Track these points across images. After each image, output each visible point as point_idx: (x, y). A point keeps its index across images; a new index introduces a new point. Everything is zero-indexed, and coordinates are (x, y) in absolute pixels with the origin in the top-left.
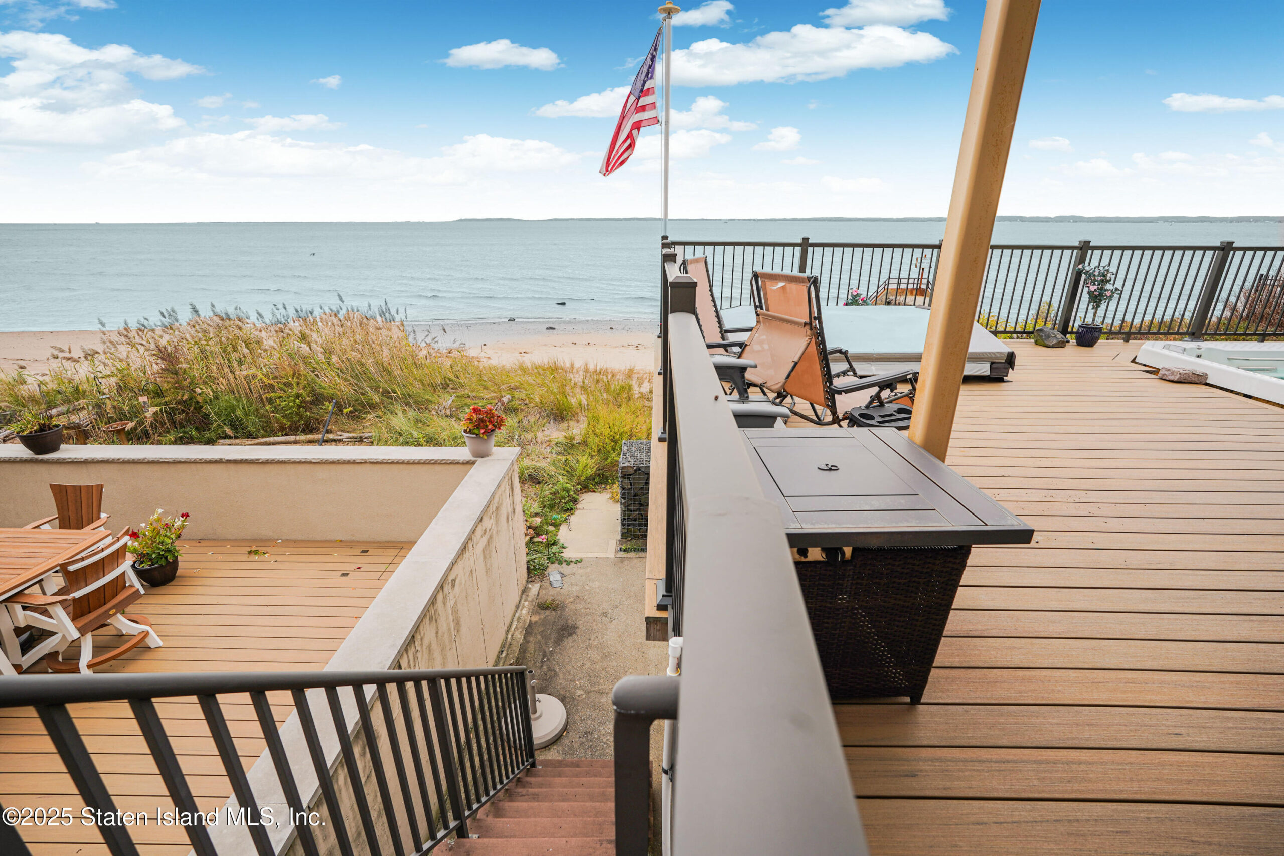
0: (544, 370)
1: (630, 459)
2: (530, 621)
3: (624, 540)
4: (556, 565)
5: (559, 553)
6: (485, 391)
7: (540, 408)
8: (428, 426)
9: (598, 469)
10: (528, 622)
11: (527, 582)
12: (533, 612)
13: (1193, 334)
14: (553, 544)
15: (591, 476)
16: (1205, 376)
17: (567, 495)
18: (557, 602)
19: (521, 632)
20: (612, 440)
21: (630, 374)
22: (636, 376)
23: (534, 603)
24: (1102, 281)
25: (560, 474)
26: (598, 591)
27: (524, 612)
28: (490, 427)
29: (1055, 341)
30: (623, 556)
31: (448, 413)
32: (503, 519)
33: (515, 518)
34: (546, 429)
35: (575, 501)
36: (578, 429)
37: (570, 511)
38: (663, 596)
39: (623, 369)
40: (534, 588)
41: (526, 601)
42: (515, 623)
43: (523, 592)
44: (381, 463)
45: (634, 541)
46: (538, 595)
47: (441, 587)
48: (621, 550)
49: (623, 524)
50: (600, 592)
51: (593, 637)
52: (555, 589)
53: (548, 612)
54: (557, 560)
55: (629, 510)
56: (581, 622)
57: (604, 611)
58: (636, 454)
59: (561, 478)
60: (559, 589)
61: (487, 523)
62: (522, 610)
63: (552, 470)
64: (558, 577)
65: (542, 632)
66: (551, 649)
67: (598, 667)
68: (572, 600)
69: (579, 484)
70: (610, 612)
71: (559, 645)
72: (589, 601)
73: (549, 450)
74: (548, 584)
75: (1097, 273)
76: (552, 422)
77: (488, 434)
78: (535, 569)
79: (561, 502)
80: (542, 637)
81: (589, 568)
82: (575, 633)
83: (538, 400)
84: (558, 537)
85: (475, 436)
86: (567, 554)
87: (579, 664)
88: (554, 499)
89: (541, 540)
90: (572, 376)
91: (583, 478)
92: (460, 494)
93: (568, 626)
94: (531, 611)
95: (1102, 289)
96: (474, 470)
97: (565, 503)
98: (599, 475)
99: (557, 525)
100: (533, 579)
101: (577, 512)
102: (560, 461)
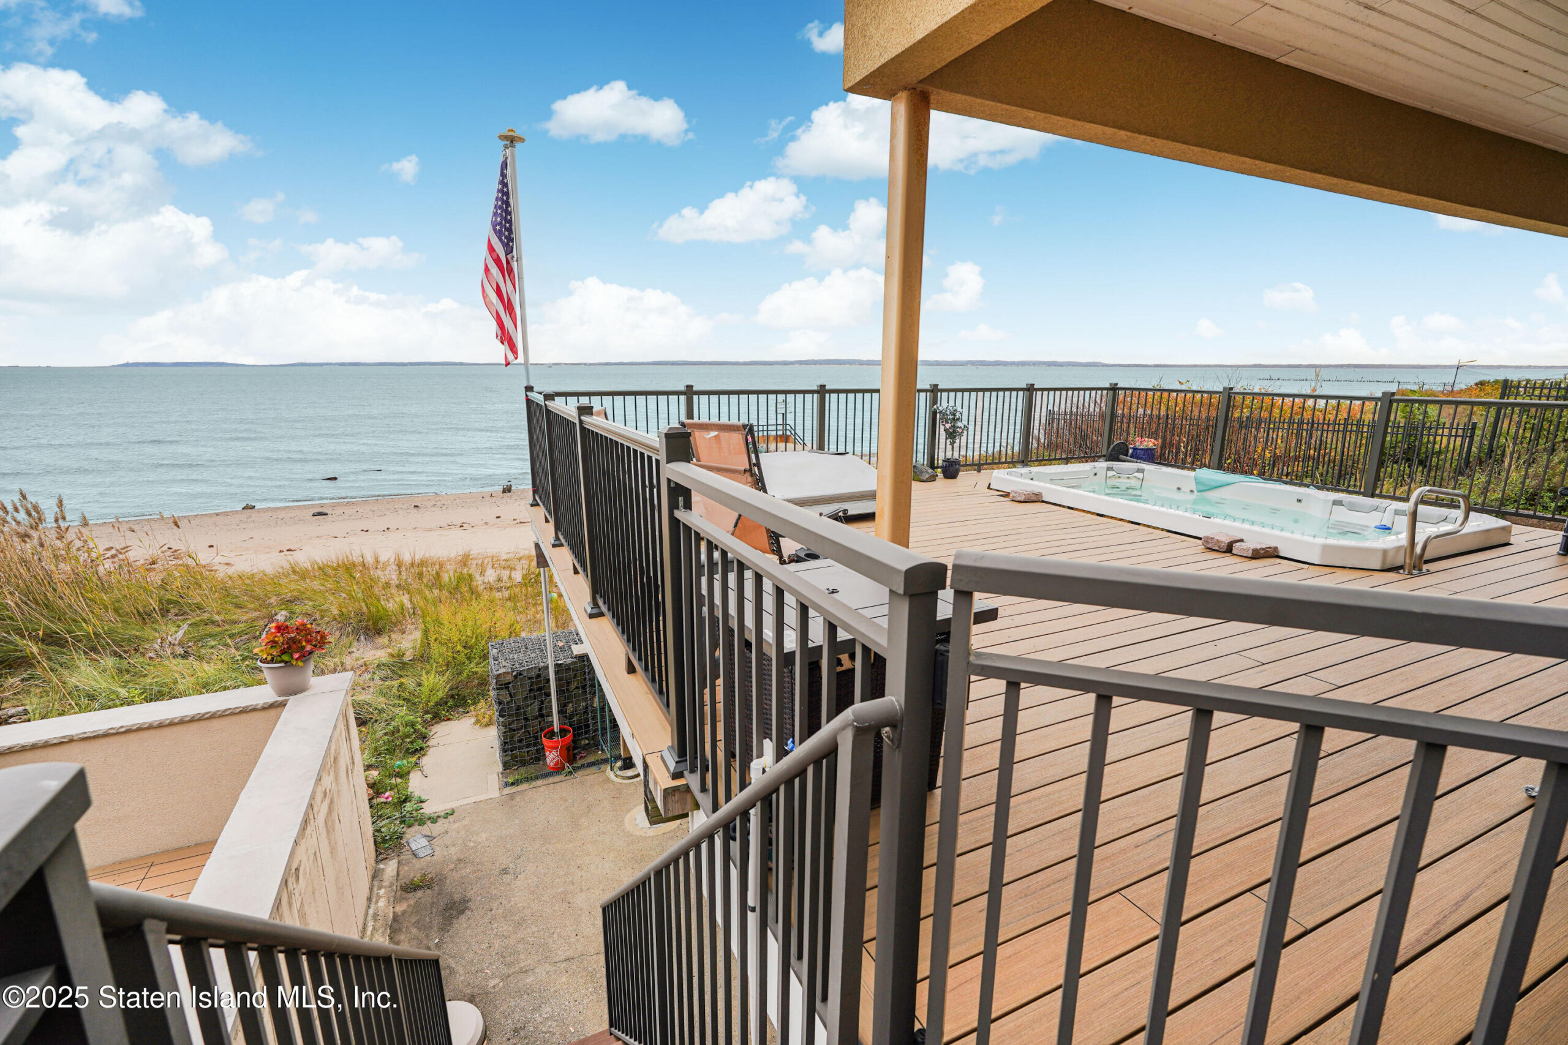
0: (335, 570)
1: (504, 663)
2: (394, 913)
3: (508, 771)
4: (416, 828)
5: (417, 810)
6: (239, 611)
7: (339, 622)
8: (145, 676)
9: (451, 689)
10: (391, 915)
11: (377, 862)
12: (397, 900)
13: (1023, 462)
14: (405, 801)
15: (441, 699)
16: (1039, 495)
17: (412, 730)
18: (430, 876)
19: (383, 933)
20: (465, 647)
21: (465, 561)
22: (474, 562)
23: (394, 888)
24: (954, 419)
25: (394, 706)
26: (487, 844)
27: (382, 903)
28: (309, 648)
29: (927, 476)
30: (512, 791)
31: (180, 650)
32: (343, 774)
33: (355, 772)
34: (354, 650)
35: (424, 737)
36: (409, 642)
37: (420, 751)
38: (677, 762)
39: (453, 555)
40: (390, 868)
41: (380, 888)
42: (370, 924)
43: (374, 877)
44: (106, 735)
45: (522, 770)
46: (398, 874)
47: (285, 882)
48: (507, 785)
49: (505, 751)
50: (492, 845)
51: (495, 905)
52: (422, 860)
53: (419, 894)
54: (416, 820)
55: (511, 730)
56: (472, 892)
57: (503, 867)
58: (511, 656)
59: (397, 710)
60: (428, 858)
61: (328, 781)
62: (377, 902)
63: (381, 702)
64: (424, 842)
65: (418, 922)
66: (437, 940)
67: (512, 941)
68: (452, 866)
69: (427, 712)
70: (511, 865)
71: (448, 931)
72: (478, 860)
73: (367, 676)
74: (411, 856)
75: (948, 413)
76: (362, 638)
77: (304, 659)
78: (384, 841)
79: (404, 742)
80: (420, 929)
81: (467, 819)
82: (467, 908)
83: (335, 612)
84: (410, 790)
85: (282, 665)
86: (428, 809)
87: (483, 947)
88: (393, 741)
89: (384, 800)
90: (379, 572)
91: (431, 704)
92: (273, 750)
93: (455, 903)
94: (392, 899)
95: (954, 426)
96: (286, 714)
97: (411, 742)
98: (452, 696)
99: (403, 775)
100: (384, 856)
101: (431, 752)
102: (391, 688)
